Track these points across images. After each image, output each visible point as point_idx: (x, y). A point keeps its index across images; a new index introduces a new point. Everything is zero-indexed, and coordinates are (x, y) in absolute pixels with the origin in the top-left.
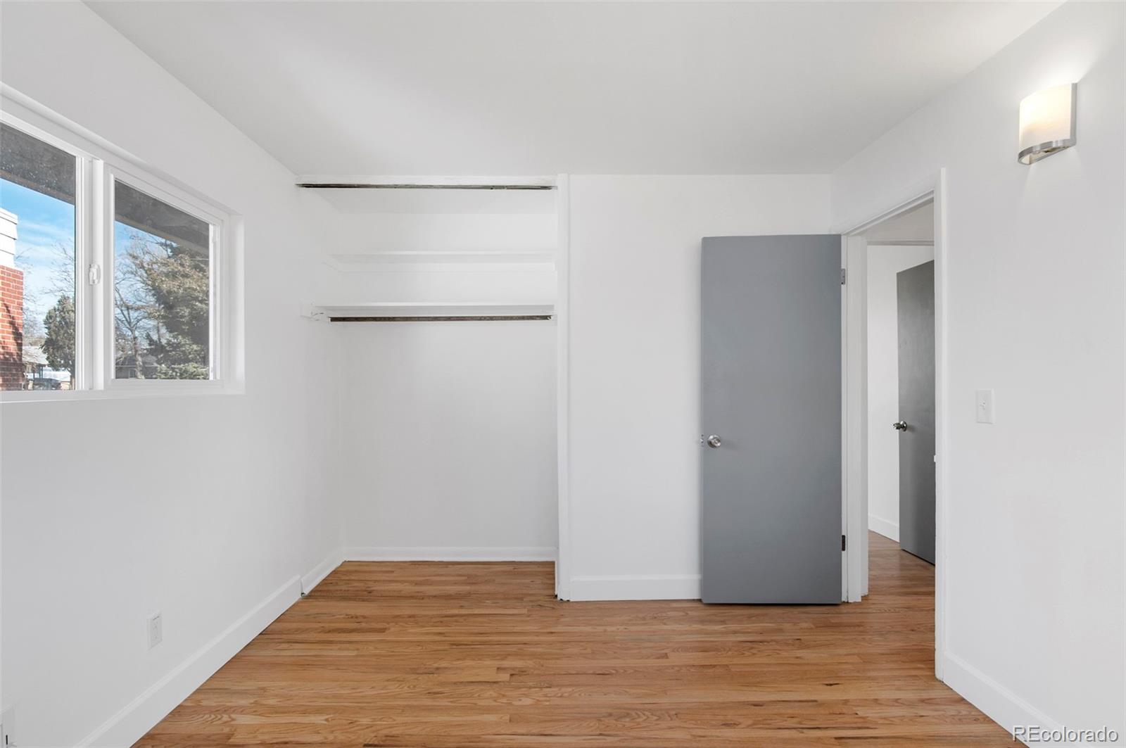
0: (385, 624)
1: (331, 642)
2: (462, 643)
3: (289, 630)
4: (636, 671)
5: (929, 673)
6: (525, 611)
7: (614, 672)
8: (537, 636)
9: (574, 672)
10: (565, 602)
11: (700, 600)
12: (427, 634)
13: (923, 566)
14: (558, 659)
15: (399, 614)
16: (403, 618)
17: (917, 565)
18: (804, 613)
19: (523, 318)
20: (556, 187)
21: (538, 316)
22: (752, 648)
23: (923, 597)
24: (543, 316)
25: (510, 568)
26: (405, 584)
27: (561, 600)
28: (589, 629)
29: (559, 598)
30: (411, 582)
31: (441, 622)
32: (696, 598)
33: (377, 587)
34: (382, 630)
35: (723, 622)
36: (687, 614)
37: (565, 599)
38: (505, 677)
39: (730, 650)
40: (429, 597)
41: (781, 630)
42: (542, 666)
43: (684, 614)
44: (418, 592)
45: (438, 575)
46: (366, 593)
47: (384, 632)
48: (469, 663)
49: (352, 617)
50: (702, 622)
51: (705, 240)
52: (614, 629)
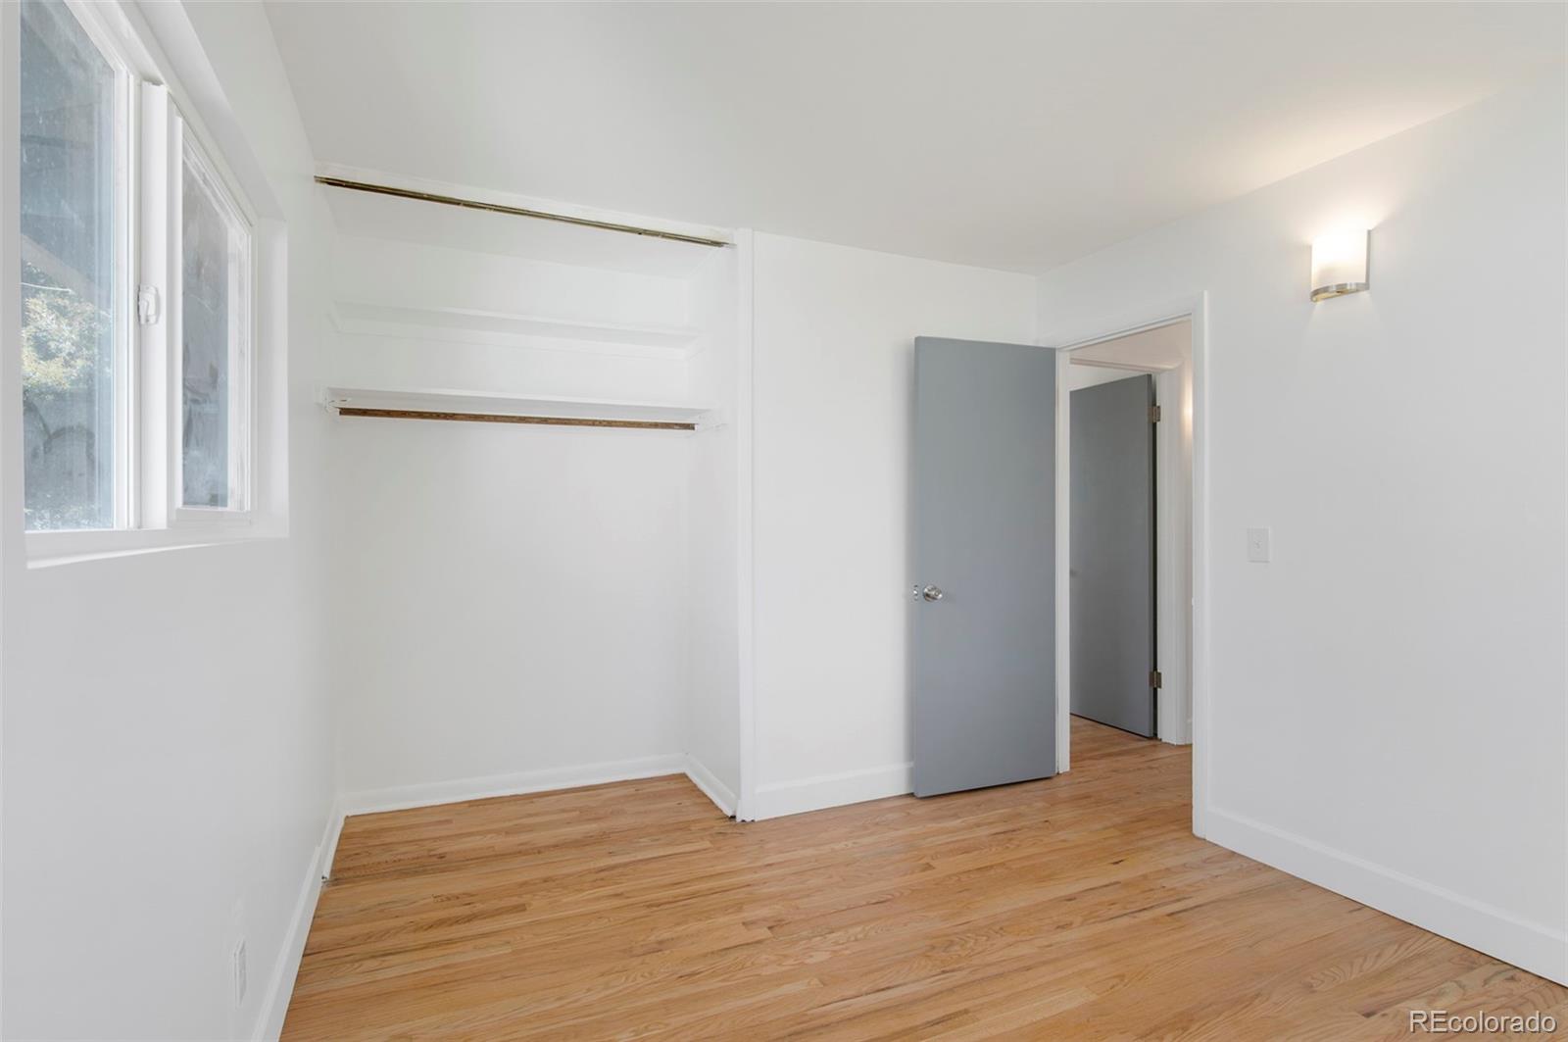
0: (516, 898)
1: (450, 942)
2: (662, 901)
3: (353, 939)
4: (913, 891)
5: (1187, 834)
6: (707, 844)
7: (890, 897)
8: (755, 872)
9: (844, 908)
10: (748, 823)
11: (912, 795)
12: (598, 899)
13: (1092, 726)
14: (808, 896)
15: (525, 879)
16: (535, 884)
17: (1085, 725)
18: (1026, 791)
19: (656, 425)
20: (733, 246)
21: (676, 424)
22: (1010, 840)
23: (1119, 758)
24: (684, 425)
25: (632, 791)
26: (490, 836)
27: (743, 821)
28: (810, 852)
29: (738, 820)
30: (498, 832)
31: (602, 879)
32: (903, 793)
33: (444, 848)
34: (520, 908)
35: (956, 816)
36: (909, 814)
37: (748, 820)
38: (762, 933)
39: (991, 846)
40: (547, 847)
41: (1019, 815)
42: (798, 908)
43: (904, 814)
44: (521, 844)
45: (530, 815)
46: (435, 859)
47: (525, 910)
48: (694, 926)
49: (449, 899)
50: (934, 819)
51: (918, 340)
52: (842, 845)
